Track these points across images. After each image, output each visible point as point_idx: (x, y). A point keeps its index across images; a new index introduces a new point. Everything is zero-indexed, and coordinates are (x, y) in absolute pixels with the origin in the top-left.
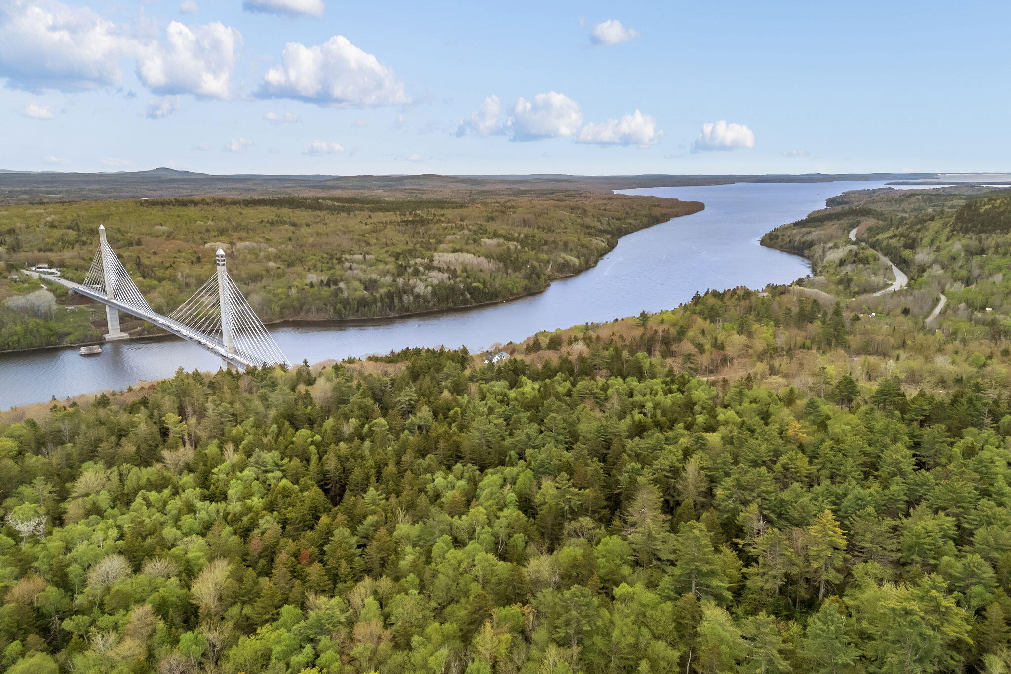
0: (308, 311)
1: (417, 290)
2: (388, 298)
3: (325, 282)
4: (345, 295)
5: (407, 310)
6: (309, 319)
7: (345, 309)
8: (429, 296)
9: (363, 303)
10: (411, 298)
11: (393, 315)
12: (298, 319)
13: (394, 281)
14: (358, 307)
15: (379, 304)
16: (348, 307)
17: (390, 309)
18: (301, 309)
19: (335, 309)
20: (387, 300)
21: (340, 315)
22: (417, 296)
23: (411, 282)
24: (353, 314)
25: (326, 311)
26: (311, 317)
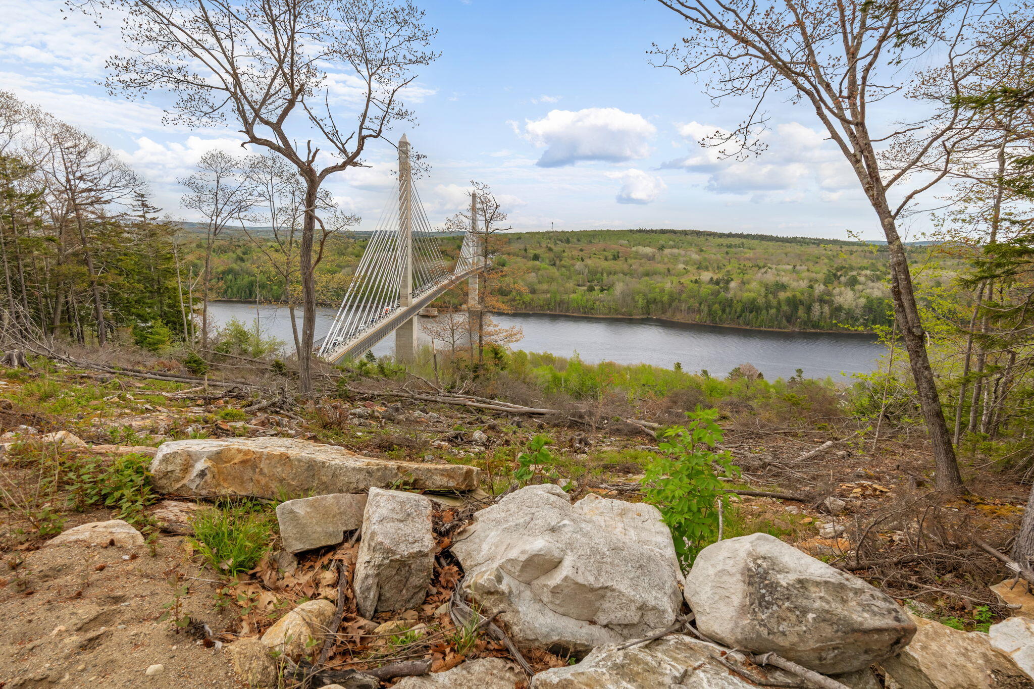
0: (678, 309)
1: (839, 300)
2: (789, 305)
3: (715, 278)
4: (730, 295)
5: (814, 327)
6: (675, 320)
7: (724, 311)
8: (859, 312)
9: (752, 307)
10: (826, 309)
11: (790, 329)
12: (664, 317)
13: (811, 287)
14: (743, 311)
15: (773, 311)
16: (727, 310)
17: (789, 321)
18: (670, 305)
19: (710, 311)
20: (785, 308)
21: (713, 320)
22: (839, 309)
23: (837, 291)
24: (732, 320)
25: (699, 311)
26: (679, 318)
